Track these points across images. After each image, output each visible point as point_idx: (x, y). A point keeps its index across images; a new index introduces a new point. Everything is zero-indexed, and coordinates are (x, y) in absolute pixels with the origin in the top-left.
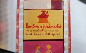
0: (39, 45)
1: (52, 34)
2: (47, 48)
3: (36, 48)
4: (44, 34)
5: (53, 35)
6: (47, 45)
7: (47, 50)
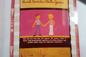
0: (39, 14)
1: (54, 2)
2: (49, 18)
3: (36, 17)
4: (45, 2)
5: (56, 3)
6: (49, 14)
7: (49, 20)
